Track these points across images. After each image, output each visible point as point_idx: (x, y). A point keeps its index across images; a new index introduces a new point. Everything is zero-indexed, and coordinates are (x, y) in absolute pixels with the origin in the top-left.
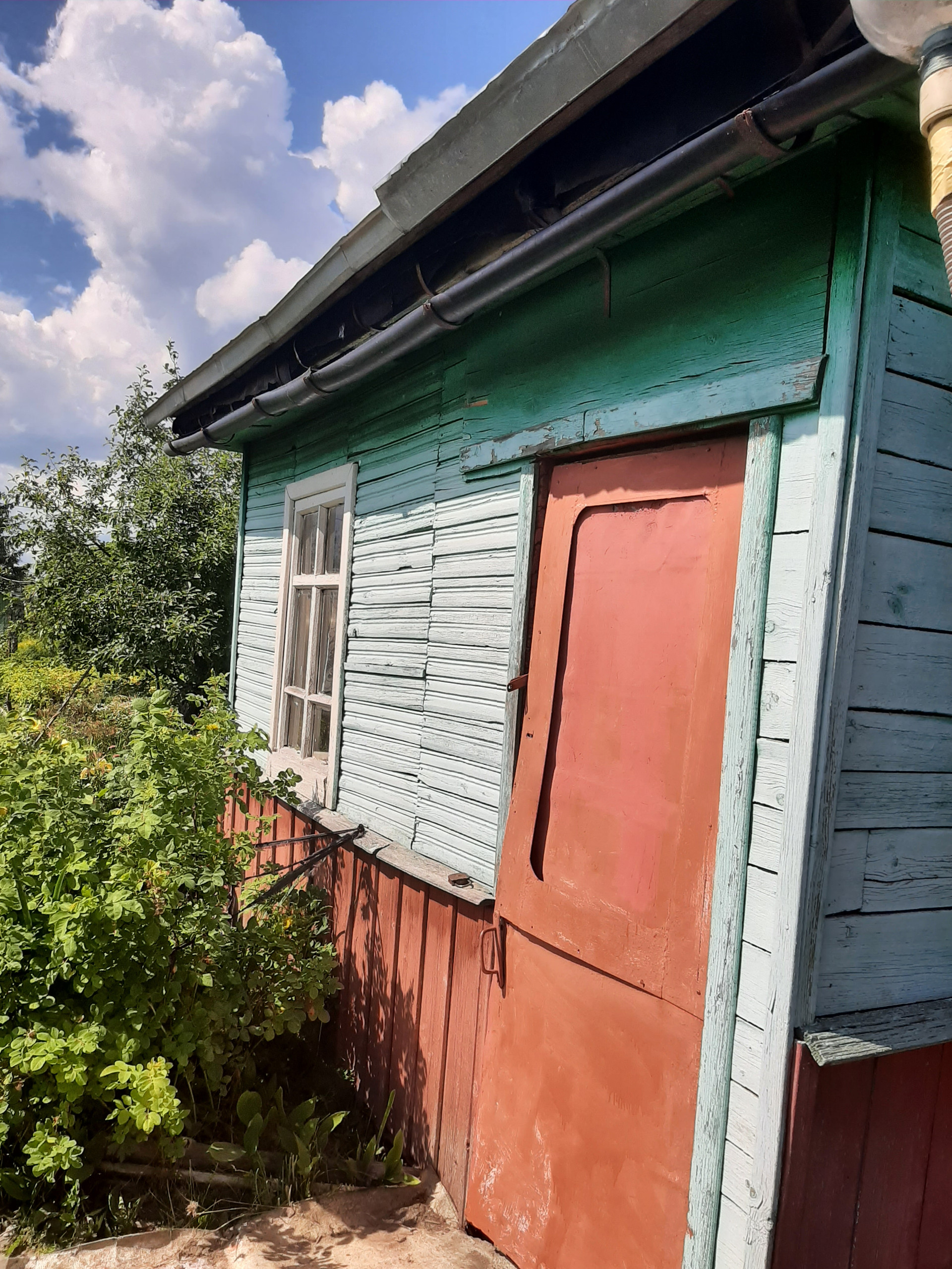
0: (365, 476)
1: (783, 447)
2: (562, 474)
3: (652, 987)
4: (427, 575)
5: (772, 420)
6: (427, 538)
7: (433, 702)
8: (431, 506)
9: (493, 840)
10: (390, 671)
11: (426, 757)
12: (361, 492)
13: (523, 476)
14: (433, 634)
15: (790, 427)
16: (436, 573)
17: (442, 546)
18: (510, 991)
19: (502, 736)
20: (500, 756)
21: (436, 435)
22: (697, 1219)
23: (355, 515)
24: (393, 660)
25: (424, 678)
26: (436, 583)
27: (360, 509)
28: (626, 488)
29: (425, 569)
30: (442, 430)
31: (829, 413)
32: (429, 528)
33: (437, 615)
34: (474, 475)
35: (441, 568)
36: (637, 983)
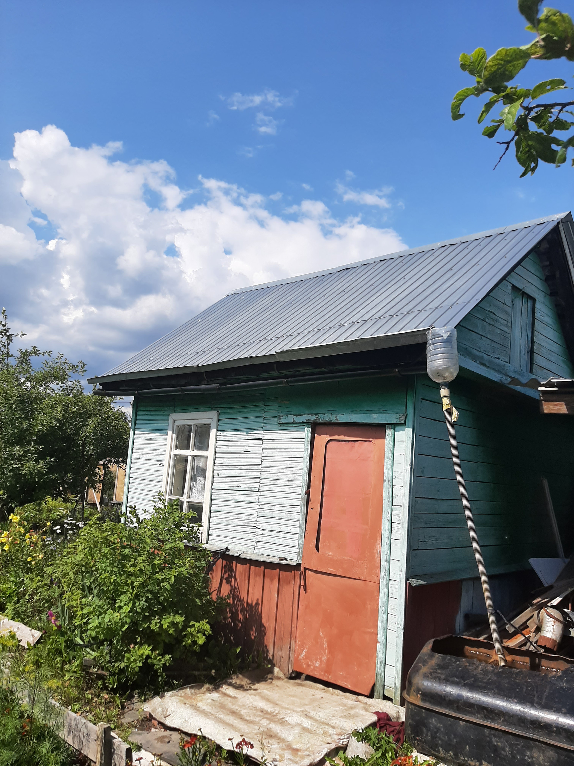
0: (220, 417)
1: (396, 433)
2: (318, 429)
3: (362, 578)
4: (260, 455)
5: (393, 426)
6: (260, 442)
7: (261, 500)
8: (261, 432)
9: (297, 545)
10: (239, 489)
11: (259, 519)
12: (220, 422)
13: (306, 428)
14: (262, 476)
15: (397, 428)
16: (263, 455)
17: (264, 446)
18: (308, 591)
19: (300, 510)
20: (299, 516)
21: (262, 408)
22: (380, 638)
23: (218, 430)
24: (240, 485)
25: (258, 491)
26: (263, 458)
27: (219, 428)
28: (345, 436)
29: (258, 453)
30: (266, 407)
31: (408, 427)
32: (261, 439)
33: (264, 469)
34: (281, 424)
35: (265, 453)
36: (357, 578)
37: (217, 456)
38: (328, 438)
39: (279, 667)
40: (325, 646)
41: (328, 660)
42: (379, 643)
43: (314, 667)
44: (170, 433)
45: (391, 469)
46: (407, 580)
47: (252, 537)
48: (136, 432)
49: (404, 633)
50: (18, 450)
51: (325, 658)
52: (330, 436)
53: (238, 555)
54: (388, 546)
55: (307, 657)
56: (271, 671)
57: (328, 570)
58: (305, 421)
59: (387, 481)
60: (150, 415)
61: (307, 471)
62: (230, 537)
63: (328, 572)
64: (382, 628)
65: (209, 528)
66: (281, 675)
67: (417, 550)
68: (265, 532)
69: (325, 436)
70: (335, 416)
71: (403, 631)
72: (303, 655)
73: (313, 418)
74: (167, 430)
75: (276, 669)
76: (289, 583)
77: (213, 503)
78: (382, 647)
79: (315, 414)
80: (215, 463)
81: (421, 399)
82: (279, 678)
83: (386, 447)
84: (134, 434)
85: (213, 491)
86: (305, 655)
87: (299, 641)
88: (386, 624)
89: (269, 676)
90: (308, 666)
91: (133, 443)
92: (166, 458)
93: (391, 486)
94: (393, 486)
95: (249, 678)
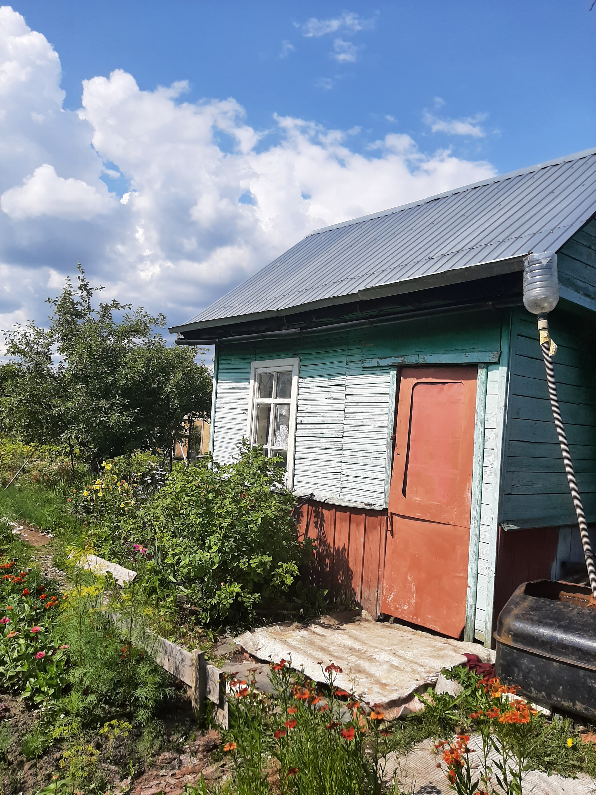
0: (302, 364)
1: (489, 373)
2: (404, 371)
3: (451, 523)
4: (343, 401)
5: (486, 365)
6: (343, 388)
7: (346, 446)
8: (344, 377)
9: (383, 490)
10: (322, 435)
11: (344, 466)
12: (301, 369)
13: (391, 372)
14: (347, 422)
15: (490, 368)
16: (346, 401)
17: (348, 391)
18: (395, 536)
19: (387, 456)
20: (385, 462)
21: (345, 352)
22: (471, 582)
23: (299, 377)
24: (324, 432)
25: (342, 438)
26: (347, 404)
27: (301, 375)
28: (433, 378)
29: (342, 399)
30: (349, 351)
31: (502, 366)
32: (344, 385)
33: (348, 416)
34: (365, 369)
35: (349, 399)
36: (446, 522)
37: (299, 403)
38: (415, 381)
39: (367, 610)
40: (414, 589)
41: (416, 603)
42: (469, 587)
43: (403, 610)
44: (252, 381)
45: (483, 411)
46: (499, 524)
47: (337, 483)
48: (219, 381)
49: (496, 578)
50: (104, 404)
51: (413, 601)
52: (417, 379)
53: (323, 501)
54: (479, 490)
55: (394, 600)
56: (360, 614)
57: (415, 515)
58: (390, 364)
59: (479, 423)
60: (232, 364)
61: (392, 415)
62: (315, 484)
63: (416, 517)
64: (473, 572)
65: (294, 475)
66: (369, 617)
67: (510, 494)
68: (350, 478)
69: (412, 379)
70: (423, 357)
71: (494, 575)
72: (390, 598)
73: (399, 360)
74: (249, 379)
75: (364, 612)
76: (375, 528)
77: (297, 450)
78: (472, 591)
79: (401, 356)
80: (298, 411)
81: (518, 335)
82: (367, 620)
83: (478, 390)
84: (217, 383)
85: (297, 438)
86: (393, 599)
87: (387, 585)
88: (476, 569)
89: (357, 618)
90: (396, 609)
91: (216, 393)
92: (249, 407)
93: (483, 429)
94: (485, 429)
95: (337, 619)
